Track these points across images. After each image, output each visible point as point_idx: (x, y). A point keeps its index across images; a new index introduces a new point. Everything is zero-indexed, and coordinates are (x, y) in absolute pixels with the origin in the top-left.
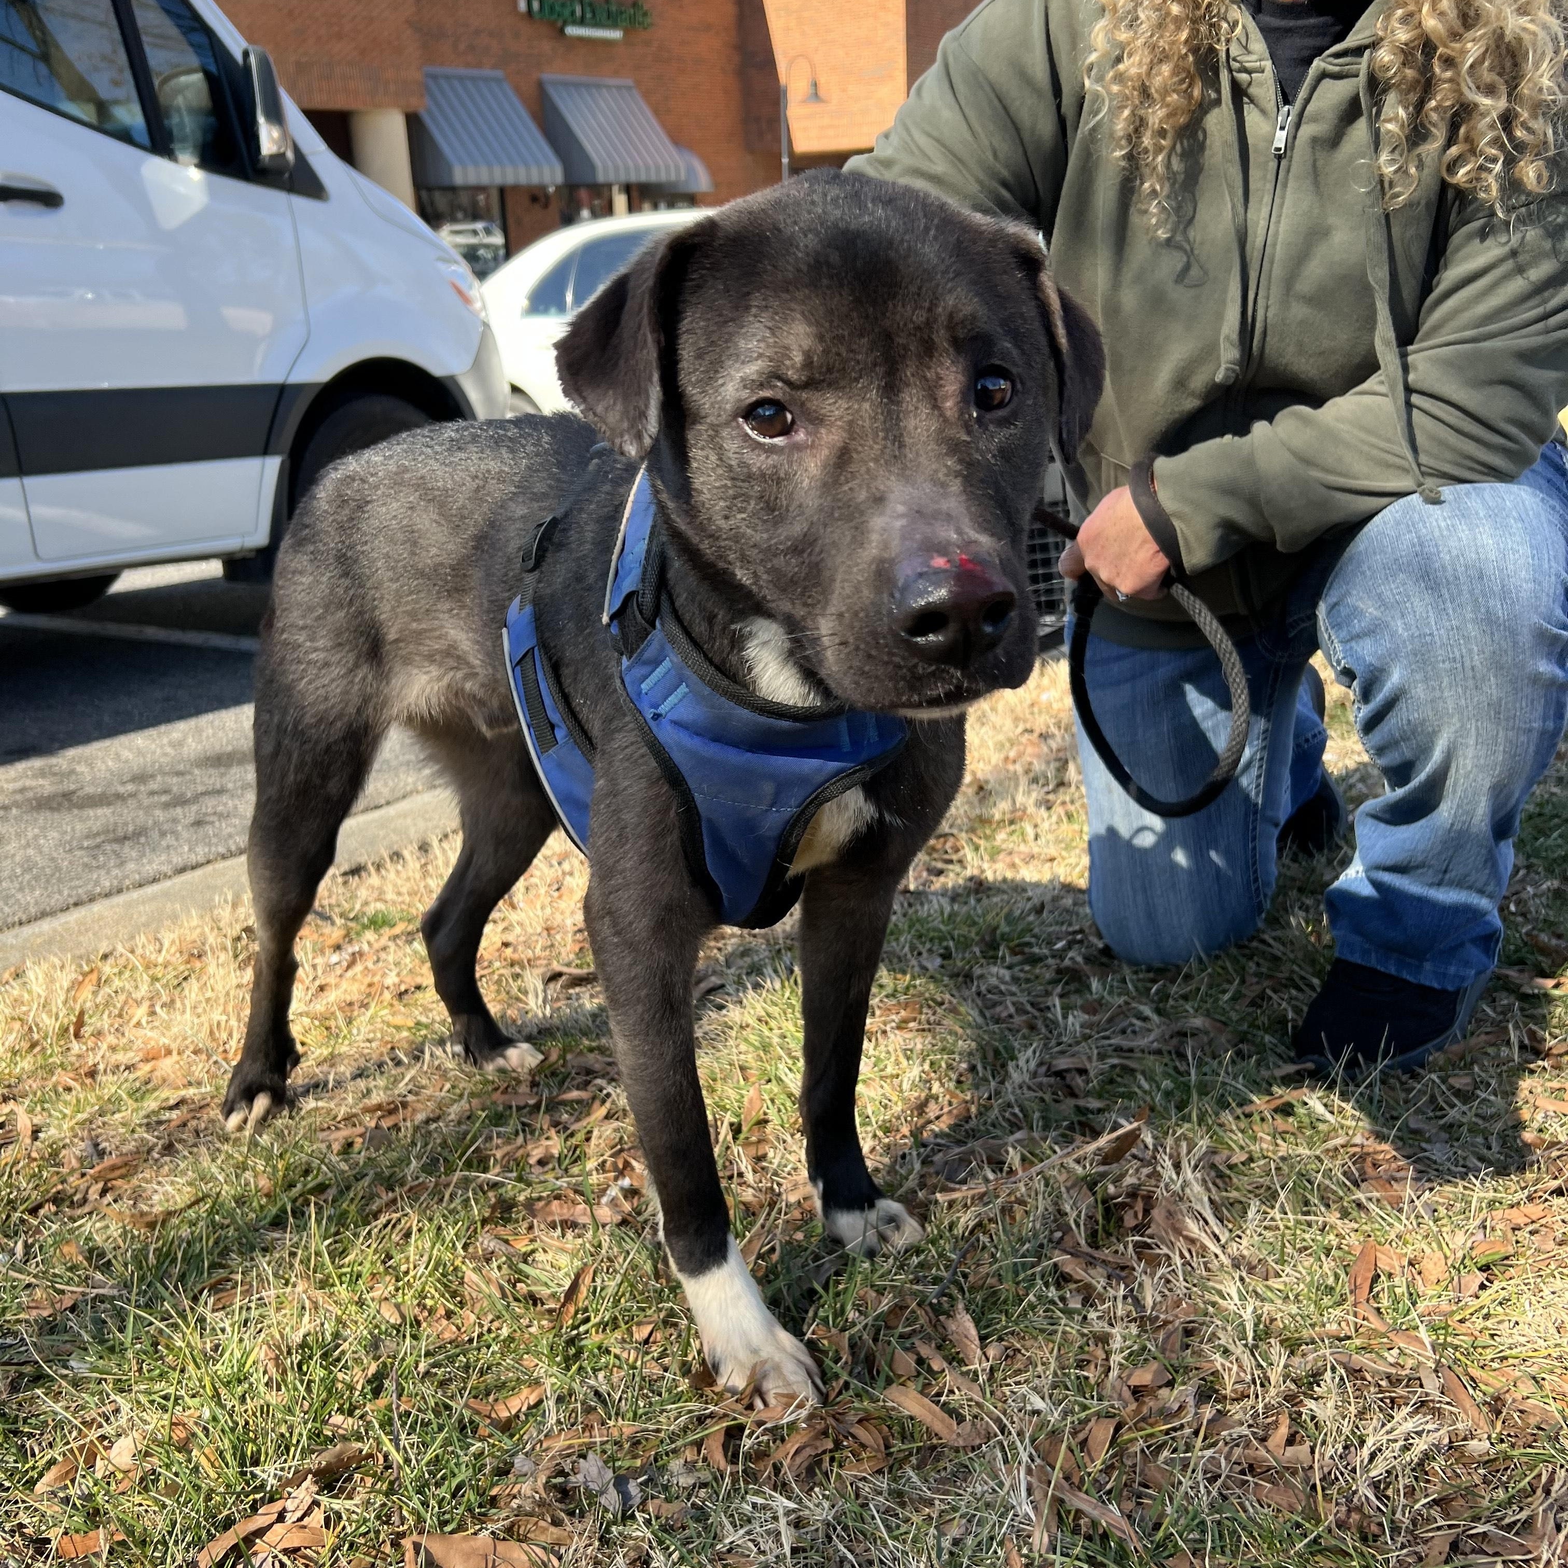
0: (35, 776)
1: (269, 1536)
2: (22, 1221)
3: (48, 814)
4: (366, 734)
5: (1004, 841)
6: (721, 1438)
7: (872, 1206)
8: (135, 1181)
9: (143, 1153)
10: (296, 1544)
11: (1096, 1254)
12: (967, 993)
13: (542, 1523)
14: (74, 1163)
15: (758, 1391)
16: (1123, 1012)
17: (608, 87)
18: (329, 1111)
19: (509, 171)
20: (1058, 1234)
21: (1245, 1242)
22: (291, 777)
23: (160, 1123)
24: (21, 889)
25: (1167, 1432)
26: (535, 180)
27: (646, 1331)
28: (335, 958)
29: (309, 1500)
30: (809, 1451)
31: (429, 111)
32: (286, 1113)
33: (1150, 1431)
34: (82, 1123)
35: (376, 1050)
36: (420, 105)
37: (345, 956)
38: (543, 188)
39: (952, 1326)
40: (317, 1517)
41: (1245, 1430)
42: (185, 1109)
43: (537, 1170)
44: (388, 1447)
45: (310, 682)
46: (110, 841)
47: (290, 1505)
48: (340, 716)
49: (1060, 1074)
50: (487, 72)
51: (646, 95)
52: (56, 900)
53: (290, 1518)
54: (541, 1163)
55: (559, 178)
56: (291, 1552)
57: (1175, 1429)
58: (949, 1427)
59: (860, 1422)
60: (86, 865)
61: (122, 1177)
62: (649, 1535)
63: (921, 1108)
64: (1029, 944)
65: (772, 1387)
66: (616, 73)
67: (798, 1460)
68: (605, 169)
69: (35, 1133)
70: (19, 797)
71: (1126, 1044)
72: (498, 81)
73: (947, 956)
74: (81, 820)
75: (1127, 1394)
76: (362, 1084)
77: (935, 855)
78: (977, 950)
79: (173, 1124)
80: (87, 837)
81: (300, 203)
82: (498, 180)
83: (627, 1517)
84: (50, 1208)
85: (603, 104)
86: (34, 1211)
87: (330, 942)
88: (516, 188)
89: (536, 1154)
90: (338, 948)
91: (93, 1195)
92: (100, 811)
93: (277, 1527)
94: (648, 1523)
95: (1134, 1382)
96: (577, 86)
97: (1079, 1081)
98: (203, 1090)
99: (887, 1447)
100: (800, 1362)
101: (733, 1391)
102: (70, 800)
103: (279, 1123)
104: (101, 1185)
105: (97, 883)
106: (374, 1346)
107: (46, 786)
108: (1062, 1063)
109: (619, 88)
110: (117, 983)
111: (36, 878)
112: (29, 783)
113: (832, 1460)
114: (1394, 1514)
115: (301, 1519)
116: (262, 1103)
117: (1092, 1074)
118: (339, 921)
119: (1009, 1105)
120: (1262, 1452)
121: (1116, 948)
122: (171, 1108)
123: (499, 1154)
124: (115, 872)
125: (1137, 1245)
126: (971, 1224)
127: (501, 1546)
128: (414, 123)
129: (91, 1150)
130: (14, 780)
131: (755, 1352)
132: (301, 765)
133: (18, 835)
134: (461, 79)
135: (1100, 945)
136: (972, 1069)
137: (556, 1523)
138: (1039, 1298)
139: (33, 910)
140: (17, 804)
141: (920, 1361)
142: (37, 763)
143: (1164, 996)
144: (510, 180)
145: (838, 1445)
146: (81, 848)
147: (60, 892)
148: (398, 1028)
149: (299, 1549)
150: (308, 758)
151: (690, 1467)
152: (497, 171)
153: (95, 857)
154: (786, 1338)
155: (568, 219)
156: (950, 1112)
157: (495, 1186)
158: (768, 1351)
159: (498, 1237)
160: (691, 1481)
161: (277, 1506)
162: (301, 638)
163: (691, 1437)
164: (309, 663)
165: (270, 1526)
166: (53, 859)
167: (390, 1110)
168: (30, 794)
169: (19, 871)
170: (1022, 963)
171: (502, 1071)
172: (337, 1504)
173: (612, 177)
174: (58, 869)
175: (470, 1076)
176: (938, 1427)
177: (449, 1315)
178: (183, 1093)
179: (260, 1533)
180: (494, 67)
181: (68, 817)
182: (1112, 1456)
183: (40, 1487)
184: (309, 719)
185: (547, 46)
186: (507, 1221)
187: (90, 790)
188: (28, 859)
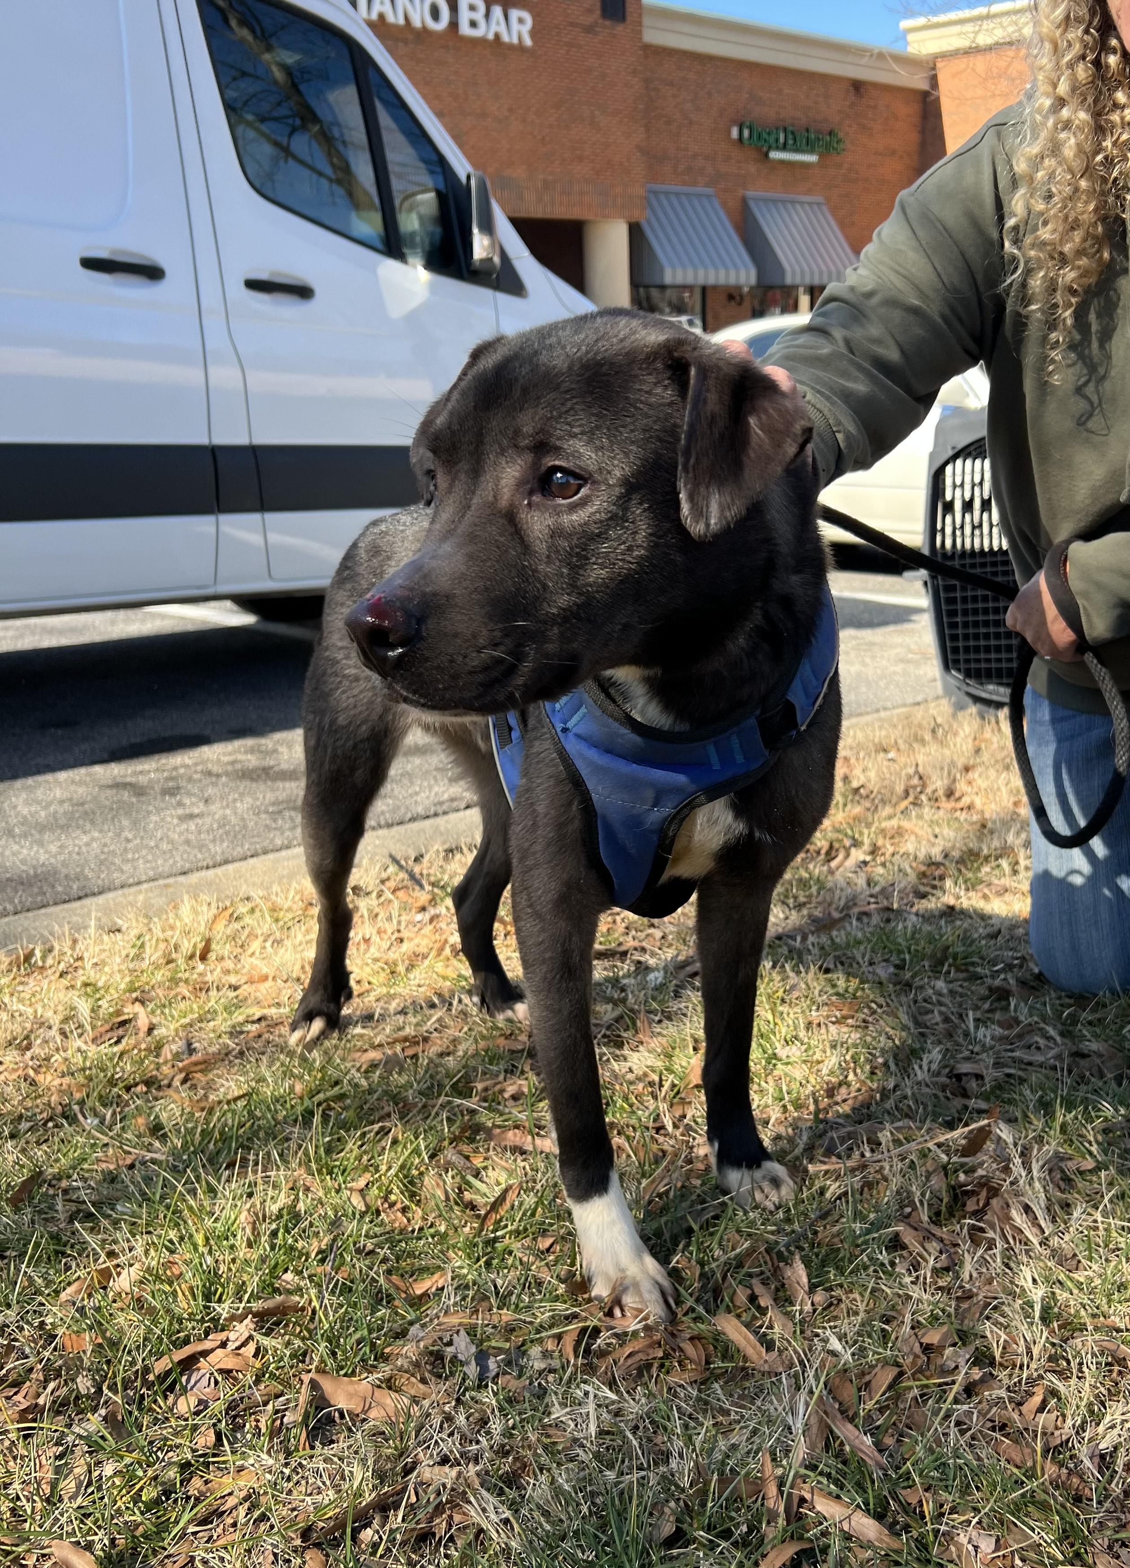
0: (246, 752)
1: (211, 1358)
2: (119, 1096)
3: (248, 783)
4: (386, 736)
5: (987, 874)
6: (574, 1336)
7: (759, 1166)
8: (211, 1076)
9: (225, 1055)
10: (229, 1367)
11: (935, 1230)
12: (904, 999)
13: (413, 1379)
14: (169, 1057)
15: (617, 1302)
16: (1030, 1029)
17: (801, 203)
18: (371, 1038)
19: (712, 273)
20: (908, 1210)
21: (1067, 1237)
22: (327, 766)
23: (242, 1032)
24: (214, 841)
25: (940, 1385)
26: (732, 281)
27: (548, 1242)
28: (419, 917)
29: (246, 1335)
30: (641, 1356)
31: (649, 222)
32: (335, 1035)
33: (925, 1382)
34: (184, 1027)
35: (423, 993)
36: (642, 216)
37: (427, 916)
38: (739, 288)
39: (788, 1273)
40: (251, 1348)
41: (1003, 1393)
42: (263, 1024)
43: (511, 1103)
44: (315, 1303)
45: (344, 692)
46: (289, 809)
47: (232, 1336)
48: (364, 722)
49: (959, 1077)
50: (700, 190)
51: (834, 211)
52: (239, 851)
53: (231, 1346)
54: (515, 1098)
55: (753, 280)
56: (226, 1373)
57: (947, 1384)
58: (759, 1354)
59: (692, 1339)
60: (267, 826)
61: (201, 1071)
62: (494, 1402)
63: (831, 1092)
64: (973, 964)
65: (629, 1300)
66: (809, 192)
67: (630, 1362)
68: (794, 272)
69: (150, 1030)
70: (230, 768)
71: (1027, 1058)
72: (708, 196)
73: (900, 967)
74: (273, 790)
75: (917, 1349)
76: (401, 1019)
77: (925, 881)
78: (927, 964)
79: (251, 1035)
80: (273, 804)
81: (503, 298)
82: (701, 281)
83: (481, 1385)
84: (141, 1088)
85: (796, 218)
86: (128, 1089)
87: (420, 904)
88: (715, 288)
89: (511, 1090)
90: (423, 909)
91: (177, 1083)
92: (287, 784)
93: (219, 1351)
94: (495, 1394)
95: (926, 1340)
96: (774, 201)
97: (973, 1084)
98: (282, 1010)
99: (708, 1363)
100: (657, 1283)
101: (599, 1299)
102: (267, 774)
103: (327, 1043)
104: (183, 1075)
105: (272, 840)
106: (335, 1223)
107: (252, 761)
108: (965, 1068)
109: (810, 204)
110: (247, 920)
111: (227, 833)
112: (240, 757)
113: (662, 1366)
114: (1110, 1483)
115: (238, 1348)
116: (318, 1025)
117: (987, 1080)
118: (428, 888)
119: (905, 1097)
120: (1015, 1416)
121: (1047, 974)
122: (253, 1022)
123: (480, 1086)
124: (288, 833)
125: (972, 1228)
126: (839, 1192)
127: (378, 1392)
128: (636, 233)
129: (184, 1047)
130: (230, 754)
131: (623, 1271)
132: (334, 756)
133: (222, 798)
134: (677, 194)
135: (1036, 970)
136: (886, 1064)
137: (423, 1381)
138: (871, 1259)
139: (218, 858)
140: (227, 774)
141: (753, 1298)
142: (250, 742)
143: (1074, 1020)
144: (711, 281)
145: (667, 1356)
146: (267, 812)
147: (242, 845)
148: (445, 978)
149: (231, 1371)
150: (339, 752)
151: (546, 1354)
152: (701, 273)
153: (275, 821)
154: (650, 1263)
155: (758, 313)
156: (855, 1097)
157: (473, 1112)
158: (633, 1270)
159: (460, 1153)
160: (543, 1366)
161: (222, 1336)
162: (340, 656)
163: (556, 1331)
164: (344, 676)
165: (212, 1350)
166: (243, 819)
167: (413, 1041)
168: (238, 766)
169: (215, 826)
170: (965, 980)
171: (509, 1020)
172: (266, 1341)
173: (798, 281)
174: (245, 827)
175: (484, 1021)
176: (750, 1352)
177: (404, 1210)
178: (267, 1012)
179: (205, 1354)
180: (707, 185)
181: (262, 787)
182: (887, 1399)
183: (63, 1296)
184: (342, 720)
185: (752, 168)
186: (472, 1140)
187: (284, 766)
188: (225, 817)
